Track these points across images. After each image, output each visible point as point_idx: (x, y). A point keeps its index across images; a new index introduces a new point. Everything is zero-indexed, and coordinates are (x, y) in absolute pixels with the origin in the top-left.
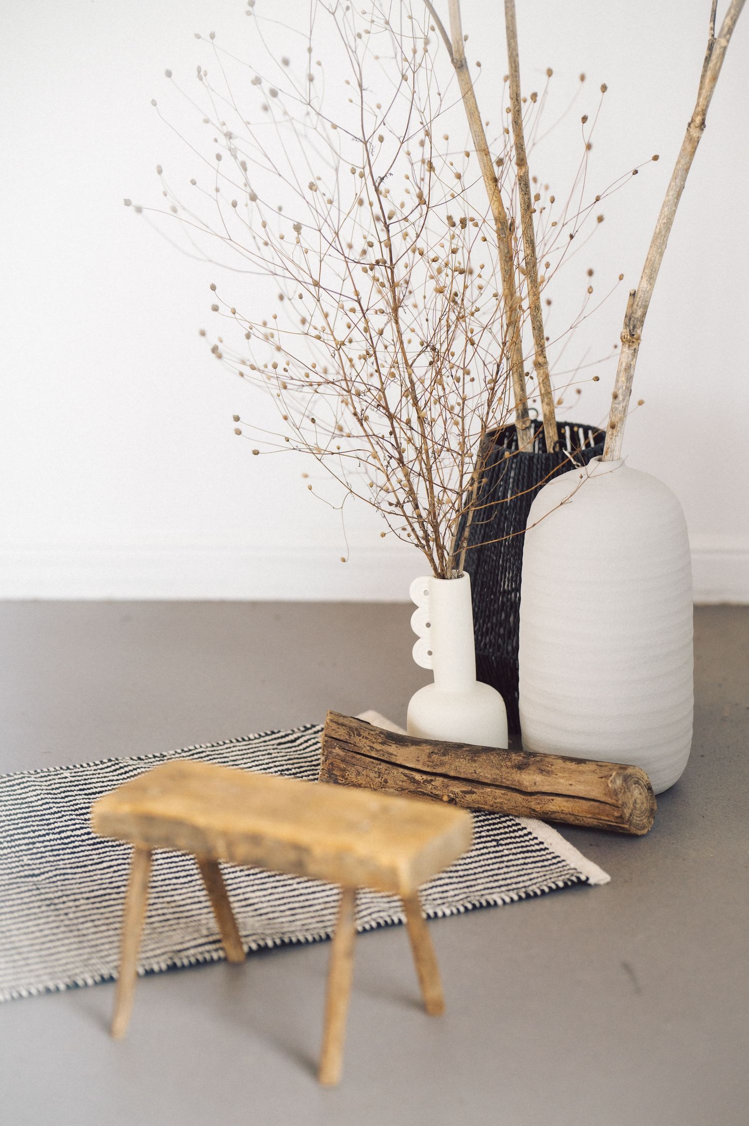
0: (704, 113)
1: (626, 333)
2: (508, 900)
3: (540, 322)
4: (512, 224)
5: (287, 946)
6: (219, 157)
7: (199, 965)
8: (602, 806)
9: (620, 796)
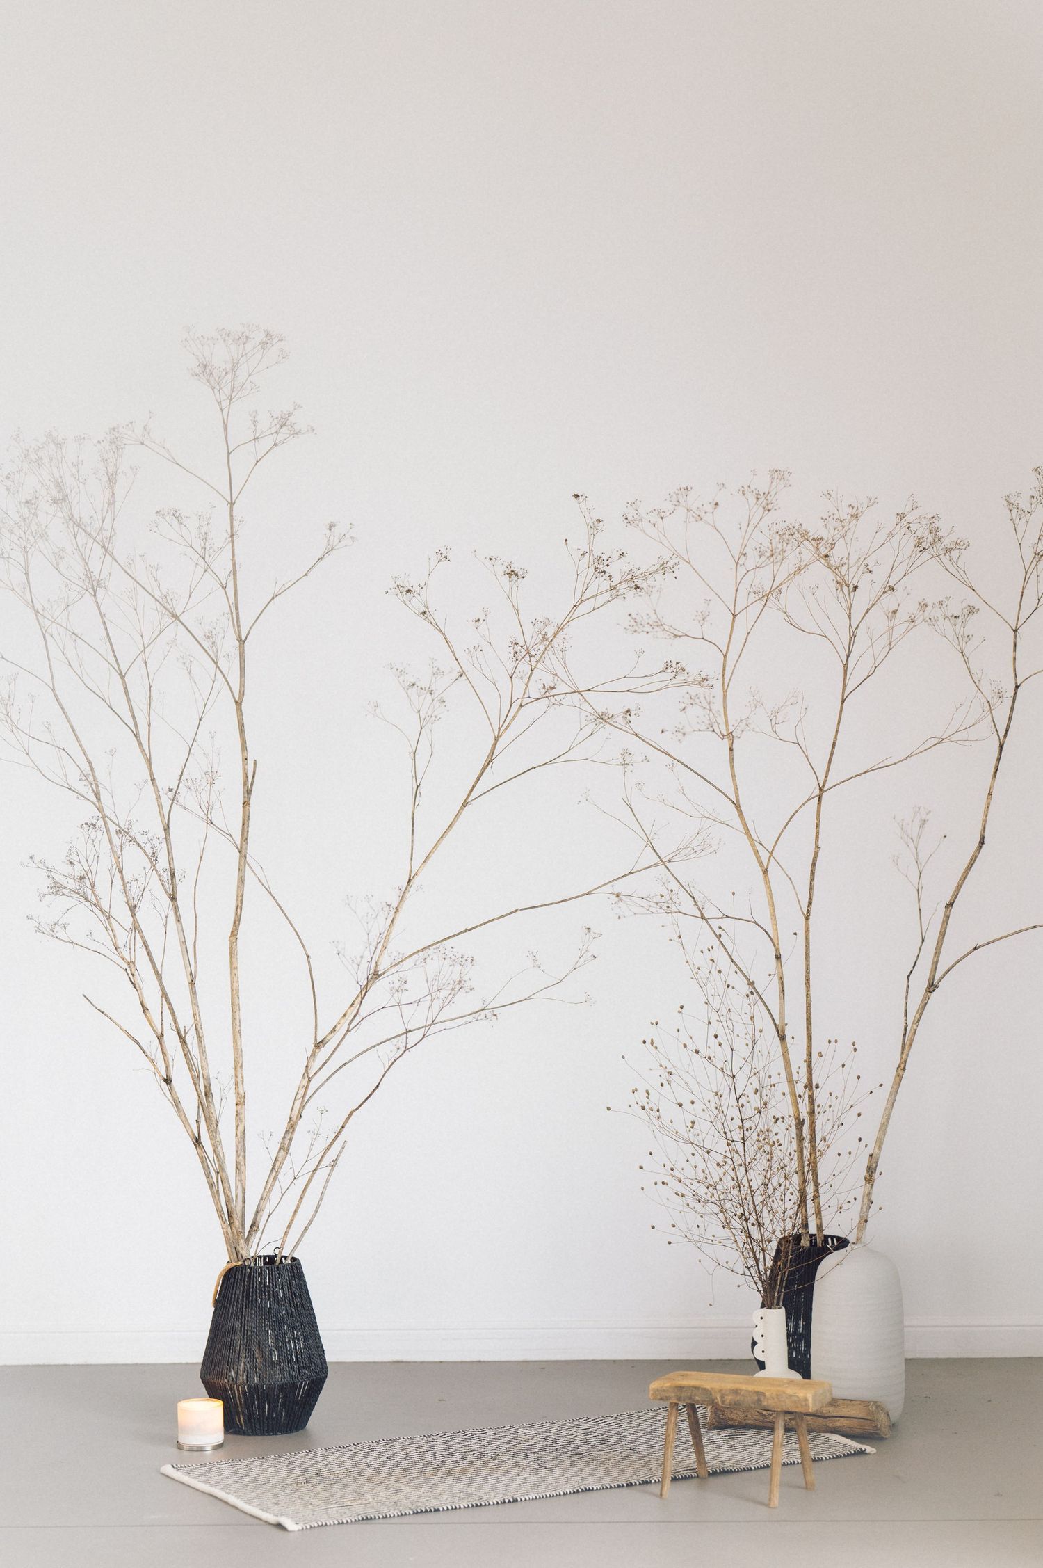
0: (905, 1062)
1: (868, 1175)
2: (828, 1458)
3: (817, 1173)
4: (803, 1120)
5: (726, 1472)
6: (662, 1085)
7: (686, 1478)
8: (866, 1421)
9: (875, 1415)
